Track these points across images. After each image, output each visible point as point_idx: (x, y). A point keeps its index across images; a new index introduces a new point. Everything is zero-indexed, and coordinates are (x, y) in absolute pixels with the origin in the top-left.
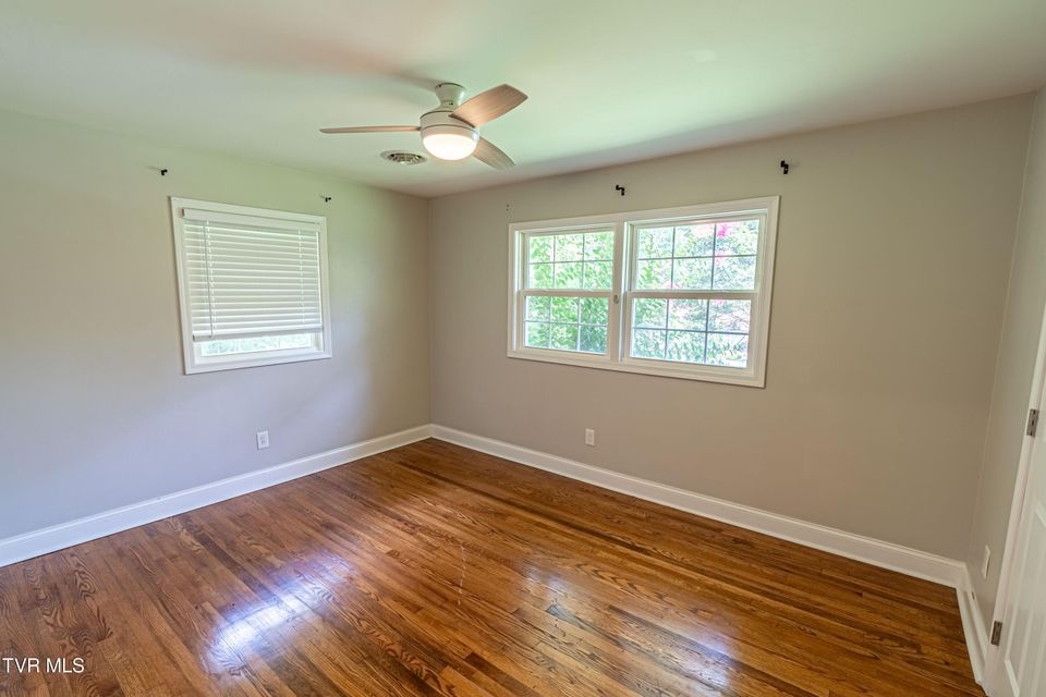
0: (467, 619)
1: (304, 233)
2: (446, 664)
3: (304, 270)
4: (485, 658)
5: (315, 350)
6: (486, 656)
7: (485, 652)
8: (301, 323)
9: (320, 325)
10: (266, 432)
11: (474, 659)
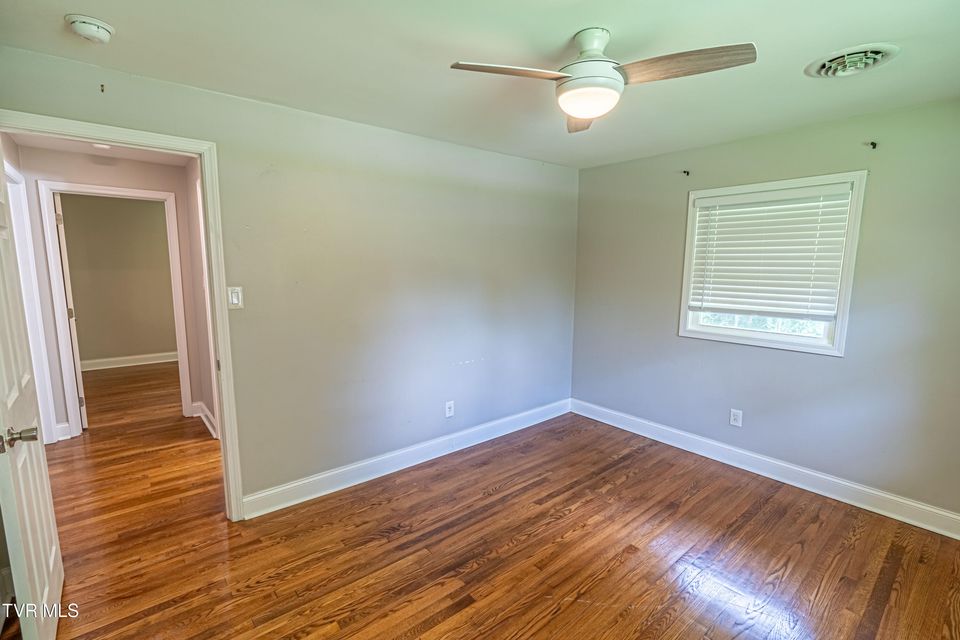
0: (523, 601)
1: (827, 197)
2: (467, 583)
3: (820, 243)
4: (467, 609)
5: (825, 342)
6: (469, 611)
7: (474, 610)
8: (806, 307)
9: (833, 313)
10: (741, 412)
11: (469, 601)
